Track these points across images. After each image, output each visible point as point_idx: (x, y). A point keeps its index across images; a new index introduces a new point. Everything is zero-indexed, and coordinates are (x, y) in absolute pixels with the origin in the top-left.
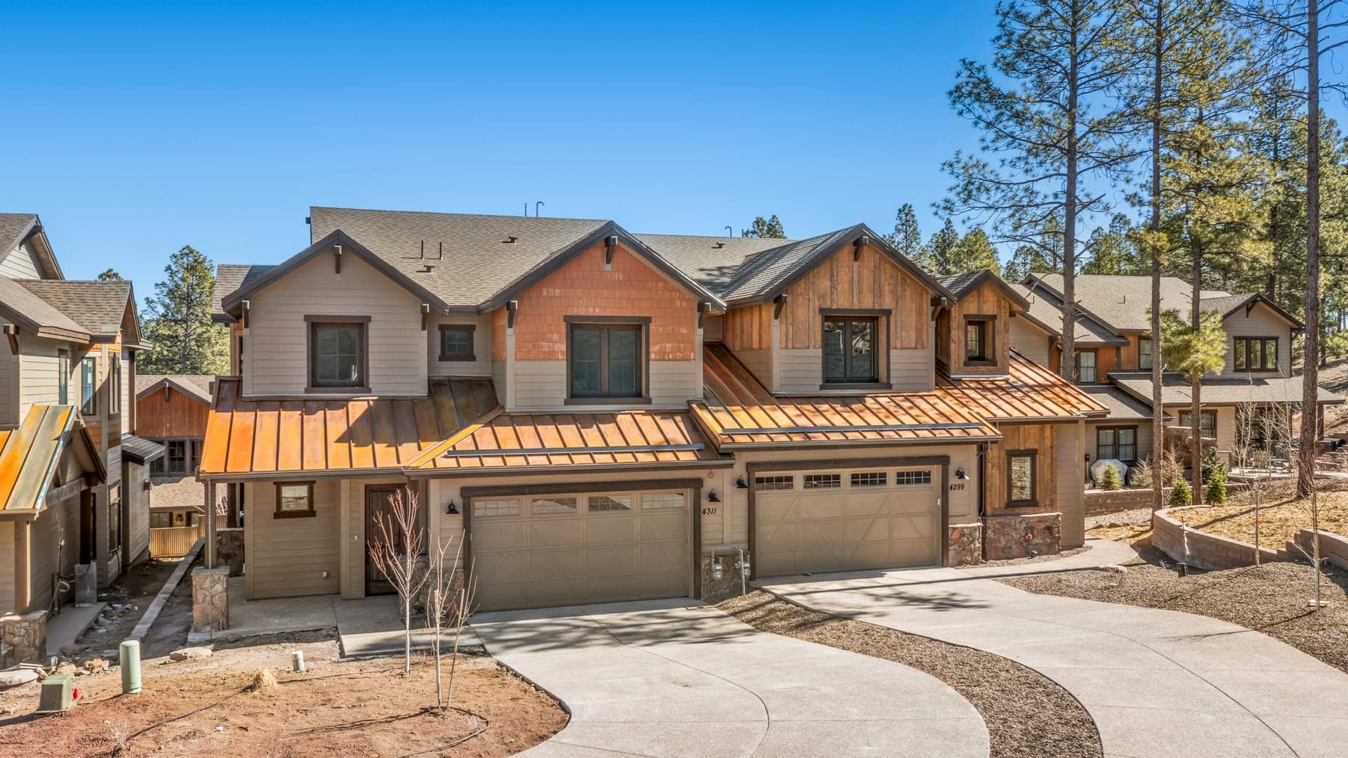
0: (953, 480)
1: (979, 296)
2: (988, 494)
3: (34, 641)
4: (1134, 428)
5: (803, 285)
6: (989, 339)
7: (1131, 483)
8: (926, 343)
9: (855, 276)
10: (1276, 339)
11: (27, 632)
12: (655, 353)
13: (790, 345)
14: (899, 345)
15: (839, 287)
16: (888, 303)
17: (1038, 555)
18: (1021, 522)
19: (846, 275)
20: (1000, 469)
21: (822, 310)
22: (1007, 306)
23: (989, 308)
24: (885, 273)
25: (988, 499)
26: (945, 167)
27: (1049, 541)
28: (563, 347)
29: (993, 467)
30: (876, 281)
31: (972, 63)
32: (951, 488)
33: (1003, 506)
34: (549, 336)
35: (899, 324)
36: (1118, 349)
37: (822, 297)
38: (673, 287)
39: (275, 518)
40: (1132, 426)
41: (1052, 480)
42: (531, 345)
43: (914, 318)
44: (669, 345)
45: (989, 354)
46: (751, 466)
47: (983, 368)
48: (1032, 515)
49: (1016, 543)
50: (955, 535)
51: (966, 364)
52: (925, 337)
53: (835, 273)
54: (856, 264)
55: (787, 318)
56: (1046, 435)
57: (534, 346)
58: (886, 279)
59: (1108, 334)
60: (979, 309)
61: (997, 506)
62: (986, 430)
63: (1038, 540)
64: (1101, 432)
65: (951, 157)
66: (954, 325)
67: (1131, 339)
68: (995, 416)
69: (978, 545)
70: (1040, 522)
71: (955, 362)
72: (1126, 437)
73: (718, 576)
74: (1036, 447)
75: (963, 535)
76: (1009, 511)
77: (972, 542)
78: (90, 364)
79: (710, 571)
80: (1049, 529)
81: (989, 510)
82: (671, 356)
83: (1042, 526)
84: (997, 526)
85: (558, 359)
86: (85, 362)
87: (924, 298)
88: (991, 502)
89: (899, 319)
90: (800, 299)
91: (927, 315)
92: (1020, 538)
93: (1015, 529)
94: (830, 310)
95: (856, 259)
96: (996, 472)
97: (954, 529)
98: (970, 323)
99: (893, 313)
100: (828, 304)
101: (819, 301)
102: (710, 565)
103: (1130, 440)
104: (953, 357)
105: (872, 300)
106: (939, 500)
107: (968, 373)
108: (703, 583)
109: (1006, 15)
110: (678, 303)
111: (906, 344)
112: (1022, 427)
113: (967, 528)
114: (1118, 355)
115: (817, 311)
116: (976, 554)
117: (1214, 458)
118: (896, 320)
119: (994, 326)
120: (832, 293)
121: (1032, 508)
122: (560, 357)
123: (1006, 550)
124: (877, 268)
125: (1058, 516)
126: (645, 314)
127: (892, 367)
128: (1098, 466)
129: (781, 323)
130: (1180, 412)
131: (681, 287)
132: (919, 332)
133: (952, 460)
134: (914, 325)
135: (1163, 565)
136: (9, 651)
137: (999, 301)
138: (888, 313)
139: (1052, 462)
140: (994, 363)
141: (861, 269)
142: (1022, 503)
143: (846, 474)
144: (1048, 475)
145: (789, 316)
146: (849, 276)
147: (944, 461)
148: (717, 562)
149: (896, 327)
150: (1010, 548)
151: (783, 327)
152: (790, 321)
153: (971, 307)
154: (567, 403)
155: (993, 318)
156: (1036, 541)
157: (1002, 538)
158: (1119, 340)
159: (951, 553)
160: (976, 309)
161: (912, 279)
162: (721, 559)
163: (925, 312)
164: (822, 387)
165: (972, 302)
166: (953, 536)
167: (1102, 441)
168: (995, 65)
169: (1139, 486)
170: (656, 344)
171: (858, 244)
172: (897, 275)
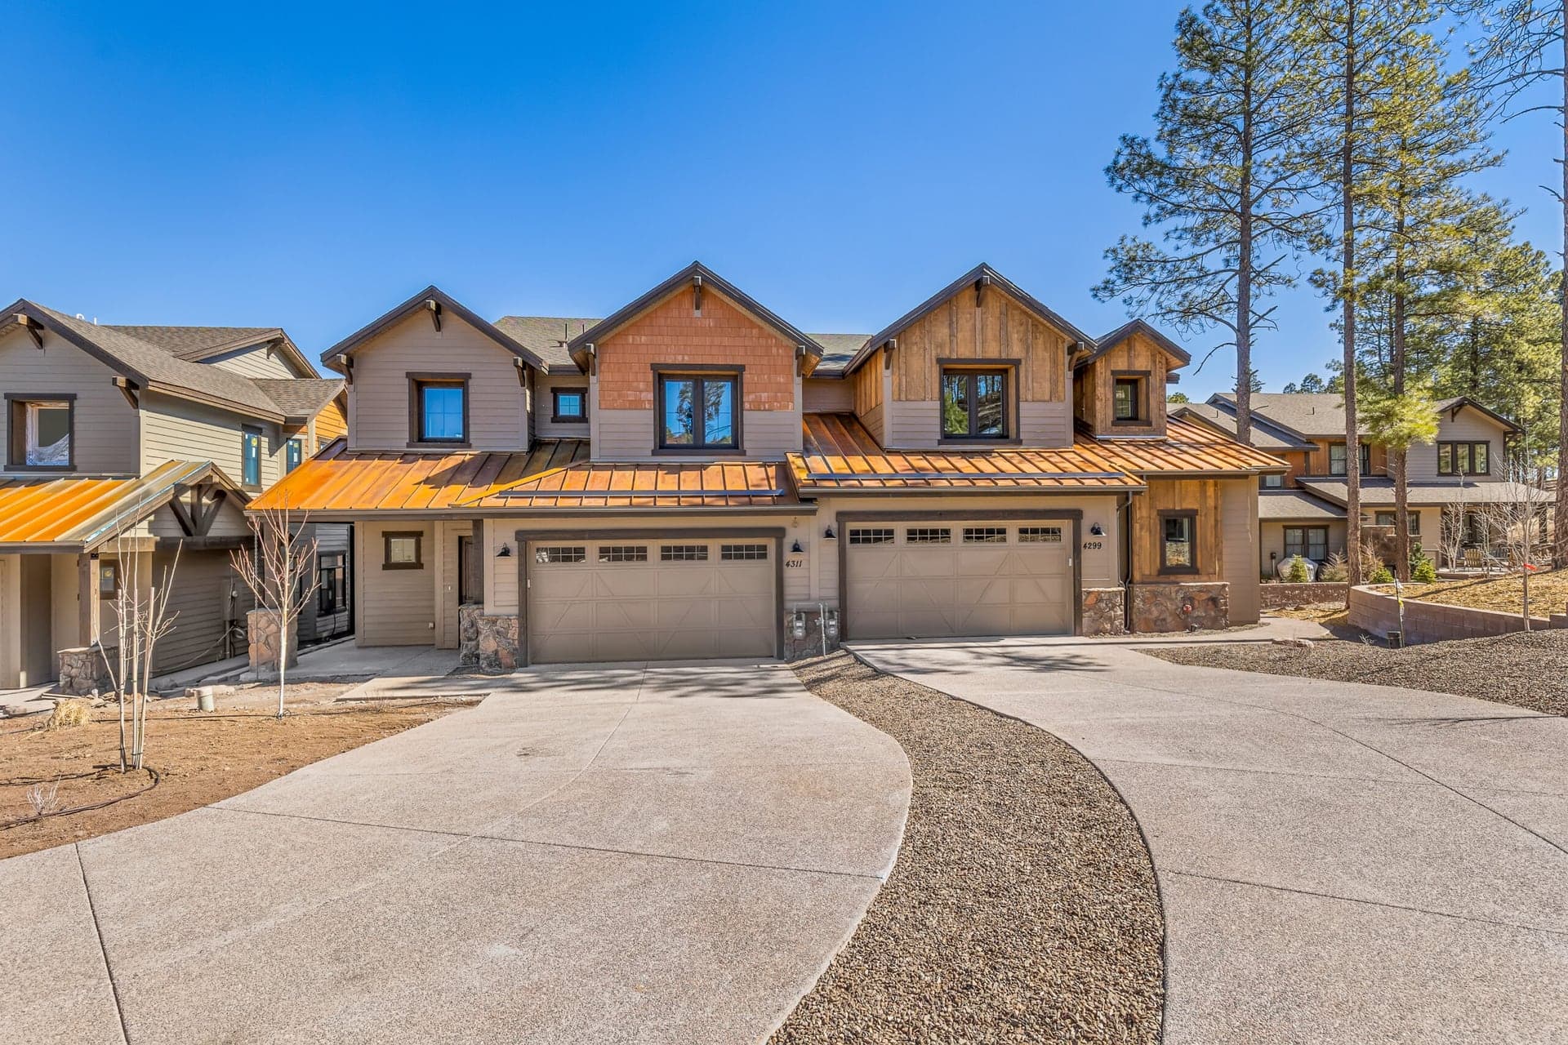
0: (1087, 537)
1: (1130, 350)
2: (1136, 559)
3: (91, 672)
4: (1326, 528)
5: (918, 333)
6: (1142, 398)
7: (1322, 577)
8: (1062, 394)
9: (977, 323)
10: (1487, 443)
11: (84, 664)
12: (750, 403)
13: (903, 397)
14: (1030, 398)
15: (960, 336)
16: (1016, 351)
17: (1199, 628)
18: (1177, 592)
19: (967, 321)
20: (1150, 532)
21: (939, 361)
22: (1164, 361)
23: (1142, 363)
24: (1013, 320)
25: (1136, 564)
26: (1109, 255)
27: (1213, 613)
28: (650, 396)
29: (1141, 529)
30: (1003, 327)
31: (1133, 139)
32: (1085, 546)
33: (1154, 572)
34: (635, 384)
35: (1030, 374)
36: (1307, 454)
37: (941, 346)
38: (769, 335)
39: (384, 569)
40: (1323, 526)
41: (1217, 546)
42: (616, 394)
43: (1048, 368)
44: (764, 395)
45: (1142, 414)
46: (842, 516)
47: (1134, 428)
48: (1191, 583)
49: (1171, 615)
50: (1091, 600)
51: (1114, 424)
52: (1060, 388)
53: (955, 319)
54: (978, 310)
55: (899, 369)
56: (1208, 494)
57: (619, 395)
58: (1013, 328)
59: (1296, 441)
60: (1130, 364)
61: (1147, 572)
62: (1126, 479)
63: (1200, 613)
64: (1288, 531)
65: (1114, 244)
66: (1099, 381)
67: (1321, 446)
68: (1142, 468)
69: (1119, 612)
70: (1200, 591)
71: (1102, 422)
72: (1316, 537)
73: (799, 633)
74: (1195, 507)
75: (1100, 600)
76: (1162, 578)
77: (1112, 609)
78: (296, 445)
79: (792, 628)
80: (1214, 601)
81: (1137, 576)
82: (767, 406)
83: (1205, 596)
84: (1148, 595)
85: (645, 409)
86: (291, 443)
87: (1060, 346)
88: (1140, 568)
89: (1030, 369)
90: (915, 348)
91: (1064, 364)
92: (1176, 609)
93: (1171, 599)
94: (949, 360)
95: (978, 305)
96: (1145, 535)
97: (1089, 593)
98: (1119, 382)
99: (1023, 362)
100: (946, 353)
101: (936, 349)
102: (792, 621)
103: (1321, 540)
104: (1099, 416)
105: (998, 349)
106: (1070, 560)
107: (1117, 433)
108: (786, 641)
109: (1171, 88)
110: (774, 350)
111: (1038, 396)
112: (1177, 482)
113: (1106, 592)
114: (1307, 460)
115: (934, 362)
116: (1117, 623)
117: (1418, 555)
118: (1026, 371)
119: (1148, 385)
120: (951, 341)
121: (1192, 577)
122: (647, 406)
123: (1159, 623)
124: (1004, 314)
125: (1224, 586)
126: (738, 362)
127: (1022, 421)
128: (1285, 564)
129: (893, 373)
130: (1376, 512)
131: (778, 334)
132: (1054, 383)
133: (1085, 515)
134: (1048, 375)
135: (1365, 641)
136: (67, 682)
137: (1153, 355)
138: (1017, 363)
139: (1216, 525)
140: (1149, 424)
141: (984, 316)
142: (1180, 570)
143: (957, 527)
144: (1211, 539)
145: (903, 366)
146: (970, 324)
147: (1076, 515)
148: (799, 618)
149: (1027, 377)
150: (1164, 620)
151: (896, 377)
152: (903, 371)
153: (1121, 363)
154: (654, 453)
155: (1147, 374)
156: (1196, 613)
157: (1153, 609)
158: (1307, 446)
159: (1085, 621)
160: (1126, 364)
161: (1044, 325)
162: (803, 615)
163: (1060, 363)
164: (940, 442)
165: (1122, 357)
166: (1088, 601)
167: (1290, 540)
168: (1158, 139)
169: (1331, 580)
170: (749, 393)
171: (978, 285)
172: (1027, 322)
